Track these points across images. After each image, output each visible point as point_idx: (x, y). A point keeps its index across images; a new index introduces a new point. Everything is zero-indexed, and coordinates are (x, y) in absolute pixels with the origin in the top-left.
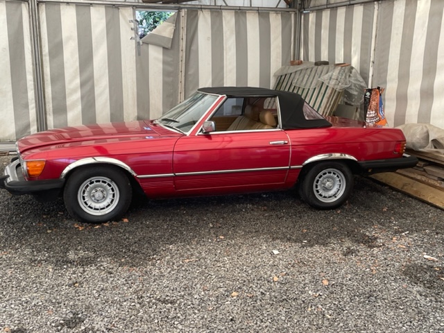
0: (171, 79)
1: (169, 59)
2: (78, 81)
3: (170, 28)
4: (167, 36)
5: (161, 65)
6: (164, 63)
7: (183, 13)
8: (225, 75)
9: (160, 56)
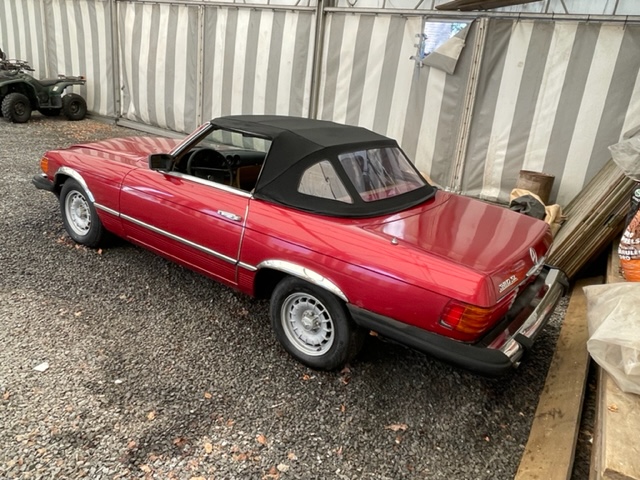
0: (452, 116)
1: (453, 90)
2: (345, 105)
3: (457, 45)
4: (452, 56)
5: (440, 97)
6: (446, 93)
7: (481, 24)
8: (534, 123)
9: (442, 84)
